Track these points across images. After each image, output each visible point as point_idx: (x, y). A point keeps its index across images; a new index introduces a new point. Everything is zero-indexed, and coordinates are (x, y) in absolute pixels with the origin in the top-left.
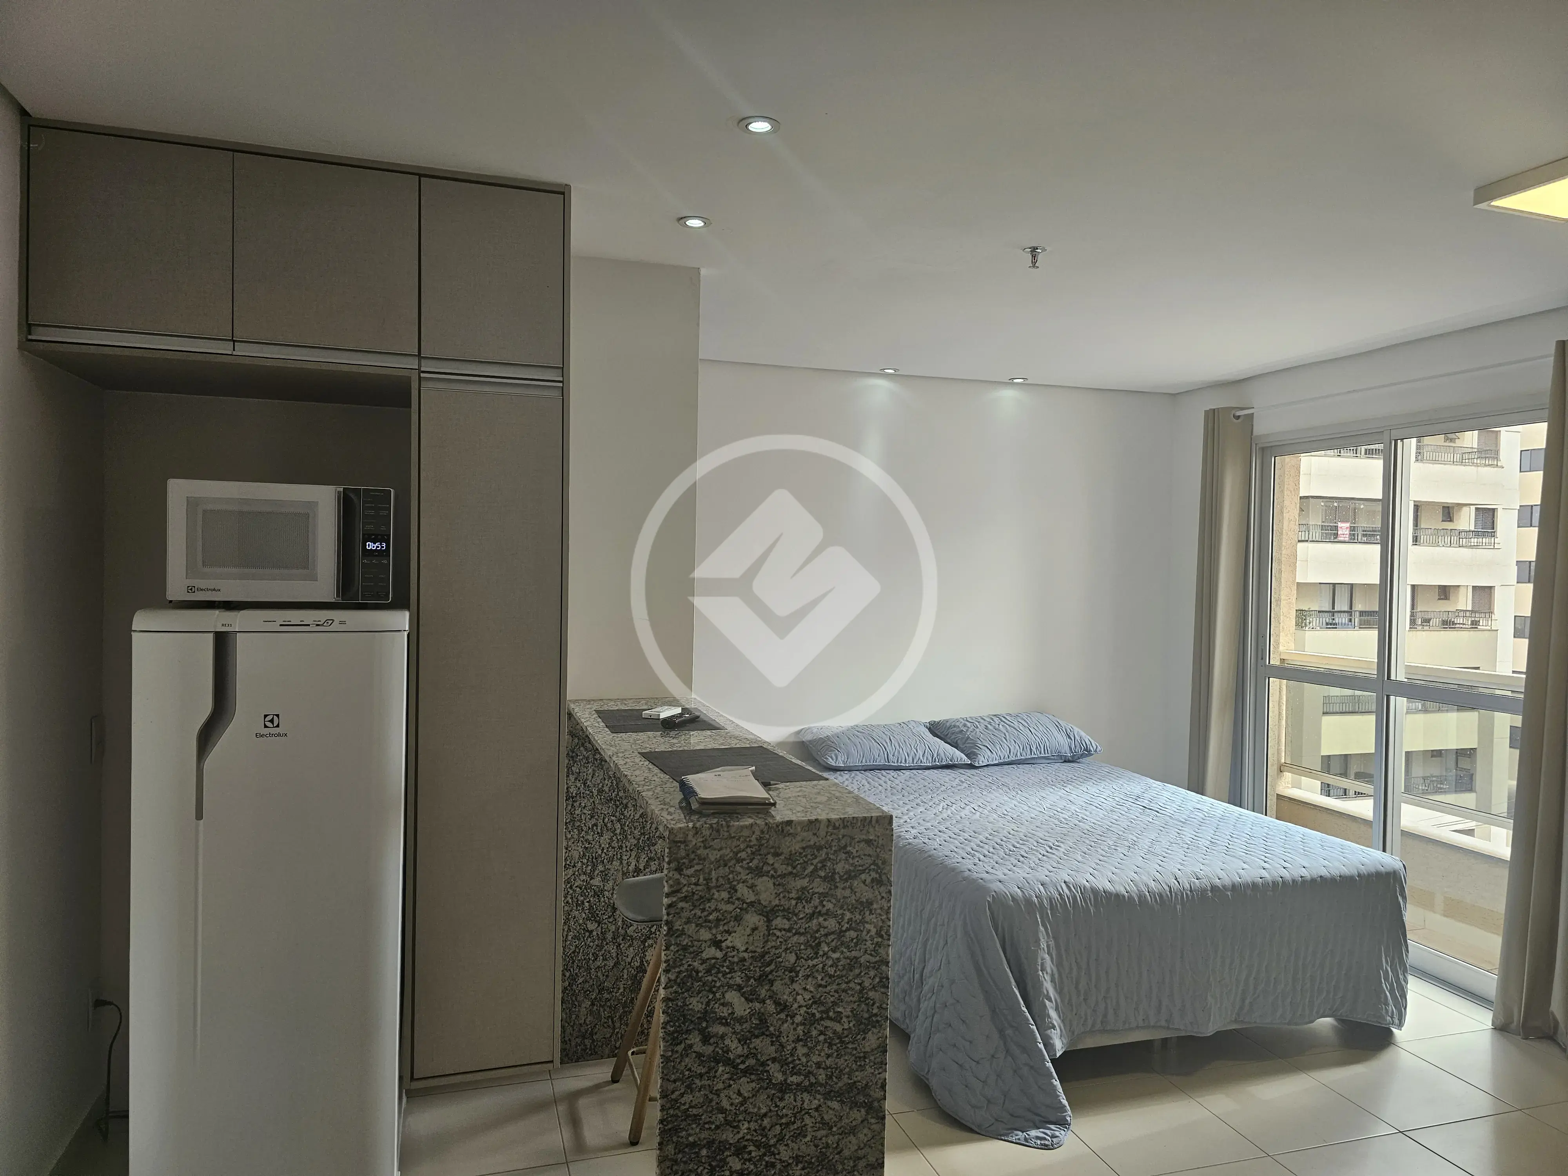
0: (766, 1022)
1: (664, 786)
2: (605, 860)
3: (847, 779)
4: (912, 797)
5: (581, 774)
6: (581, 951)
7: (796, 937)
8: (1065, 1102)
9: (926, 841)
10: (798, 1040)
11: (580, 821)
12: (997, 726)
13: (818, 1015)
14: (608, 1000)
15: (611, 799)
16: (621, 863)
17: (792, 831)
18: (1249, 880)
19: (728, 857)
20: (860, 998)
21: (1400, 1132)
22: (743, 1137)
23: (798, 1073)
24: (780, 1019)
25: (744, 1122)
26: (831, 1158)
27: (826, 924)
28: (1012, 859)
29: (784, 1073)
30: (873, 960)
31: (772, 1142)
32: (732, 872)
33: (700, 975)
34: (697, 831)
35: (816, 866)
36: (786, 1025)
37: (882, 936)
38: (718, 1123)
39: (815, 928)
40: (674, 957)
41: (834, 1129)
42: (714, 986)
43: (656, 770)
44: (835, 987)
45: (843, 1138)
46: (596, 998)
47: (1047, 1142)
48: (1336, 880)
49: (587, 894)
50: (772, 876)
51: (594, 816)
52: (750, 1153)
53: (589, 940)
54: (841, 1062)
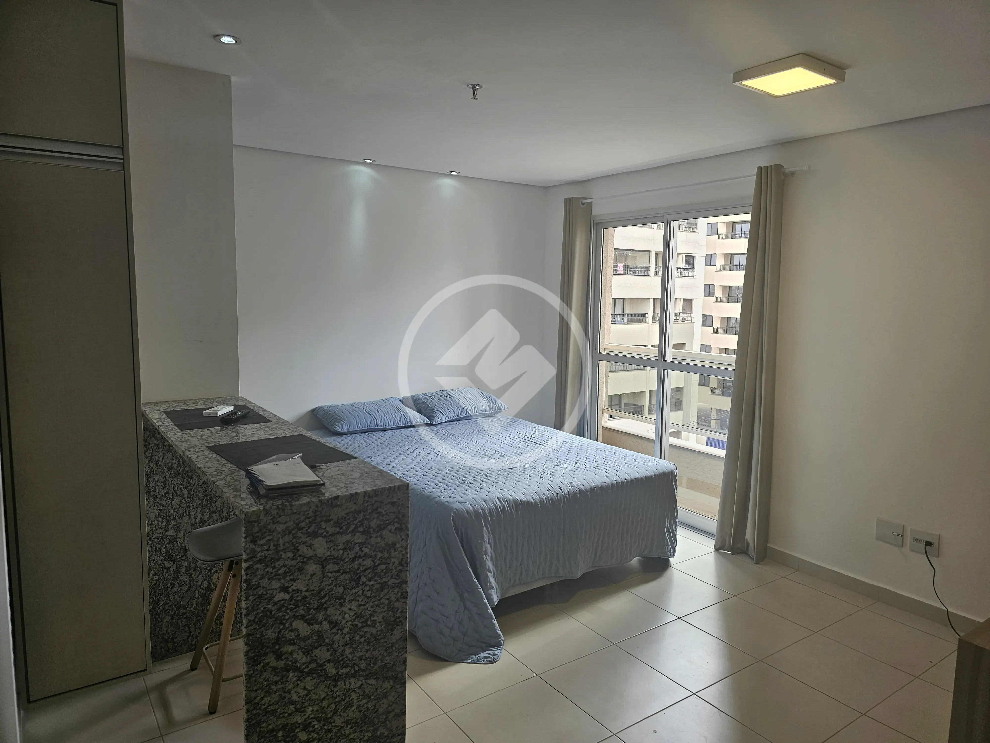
0: (323, 637)
1: (233, 475)
2: (176, 517)
3: (350, 440)
4: (395, 449)
5: (153, 457)
6: (161, 583)
7: (343, 575)
8: (500, 632)
9: (409, 479)
10: (346, 644)
11: (155, 491)
12: (446, 398)
13: (360, 625)
14: (184, 614)
15: (179, 473)
16: (190, 518)
17: (338, 503)
18: (599, 484)
19: (292, 527)
20: (388, 608)
21: (679, 618)
22: (309, 717)
23: (347, 667)
24: (332, 633)
25: (309, 707)
26: (370, 716)
27: (364, 563)
28: (464, 486)
29: (337, 668)
30: (397, 581)
31: (329, 716)
32: (295, 538)
33: (273, 613)
34: (267, 512)
35: (356, 525)
36: (337, 636)
37: (402, 565)
38: (290, 711)
39: (356, 567)
40: (252, 604)
41: (372, 697)
42: (284, 619)
43: (224, 462)
44: (371, 604)
45: (378, 702)
46: (175, 614)
47: (490, 659)
48: (643, 479)
49: (163, 542)
50: (325, 536)
51: (166, 487)
52: (314, 726)
53: (167, 574)
54: (376, 653)
